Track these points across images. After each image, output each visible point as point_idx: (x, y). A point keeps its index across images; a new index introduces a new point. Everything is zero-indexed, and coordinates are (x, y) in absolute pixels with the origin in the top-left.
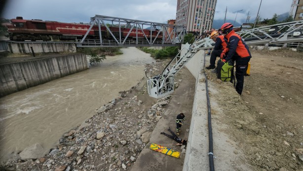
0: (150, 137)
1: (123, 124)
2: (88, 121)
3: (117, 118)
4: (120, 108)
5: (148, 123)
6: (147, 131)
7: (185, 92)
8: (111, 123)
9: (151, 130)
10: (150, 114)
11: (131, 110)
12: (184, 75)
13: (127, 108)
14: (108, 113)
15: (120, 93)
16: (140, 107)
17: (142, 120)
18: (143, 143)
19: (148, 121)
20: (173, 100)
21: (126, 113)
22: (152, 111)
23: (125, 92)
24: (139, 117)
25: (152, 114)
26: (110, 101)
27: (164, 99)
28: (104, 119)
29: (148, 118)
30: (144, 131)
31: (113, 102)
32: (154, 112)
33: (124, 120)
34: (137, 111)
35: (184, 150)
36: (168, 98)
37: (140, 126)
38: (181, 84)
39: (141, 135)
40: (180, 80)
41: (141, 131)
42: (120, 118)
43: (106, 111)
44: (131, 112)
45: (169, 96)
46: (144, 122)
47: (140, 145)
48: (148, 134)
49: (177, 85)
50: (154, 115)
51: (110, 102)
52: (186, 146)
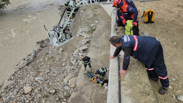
0: (76, 82)
1: (49, 74)
2: (11, 79)
3: (41, 70)
4: (42, 60)
5: (73, 69)
6: (72, 77)
7: (103, 33)
8: (36, 76)
9: (76, 75)
10: (73, 60)
11: (53, 60)
12: (100, 15)
13: (49, 59)
14: (30, 67)
15: (38, 43)
16: (62, 55)
17: (66, 67)
18: (71, 88)
19: (73, 67)
20: (93, 43)
21: (49, 63)
22: (74, 57)
23: (43, 42)
24: (63, 65)
25: (75, 61)
26: (29, 54)
27: (83, 43)
28: (27, 74)
29: (71, 64)
30: (70, 77)
31: (32, 55)
32: (76, 58)
33: (49, 71)
34: (59, 60)
35: (106, 87)
36: (88, 42)
37: (65, 74)
38: (98, 26)
39: (68, 82)
40: (97, 22)
41: (67, 78)
42: (44, 69)
43: (28, 65)
44: (54, 61)
45: (88, 40)
46: (69, 70)
47: (68, 90)
48: (74, 79)
49: (94, 28)
50: (77, 61)
51: (30, 55)
52: (108, 83)
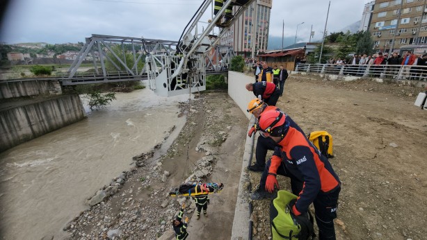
1: (134, 225)
2: (69, 228)
3: (124, 213)
4: (131, 191)
7: (236, 147)
8: (112, 226)
11: (149, 192)
12: (234, 117)
13: (143, 190)
14: (109, 204)
15: (134, 158)
16: (166, 183)
17: (167, 211)
20: (219, 164)
21: (141, 200)
23: (142, 157)
24: (163, 205)
25: (184, 198)
26: (115, 178)
27: (203, 164)
28: (100, 219)
29: (177, 205)
31: (119, 180)
33: (135, 217)
34: (159, 195)
36: (211, 162)
37: (163, 227)
38: (230, 134)
40: (229, 127)
41: (164, 236)
42: (129, 214)
43: (106, 199)
44: (150, 196)
45: (211, 158)
46: (170, 217)
49: (224, 137)
51: (115, 180)
